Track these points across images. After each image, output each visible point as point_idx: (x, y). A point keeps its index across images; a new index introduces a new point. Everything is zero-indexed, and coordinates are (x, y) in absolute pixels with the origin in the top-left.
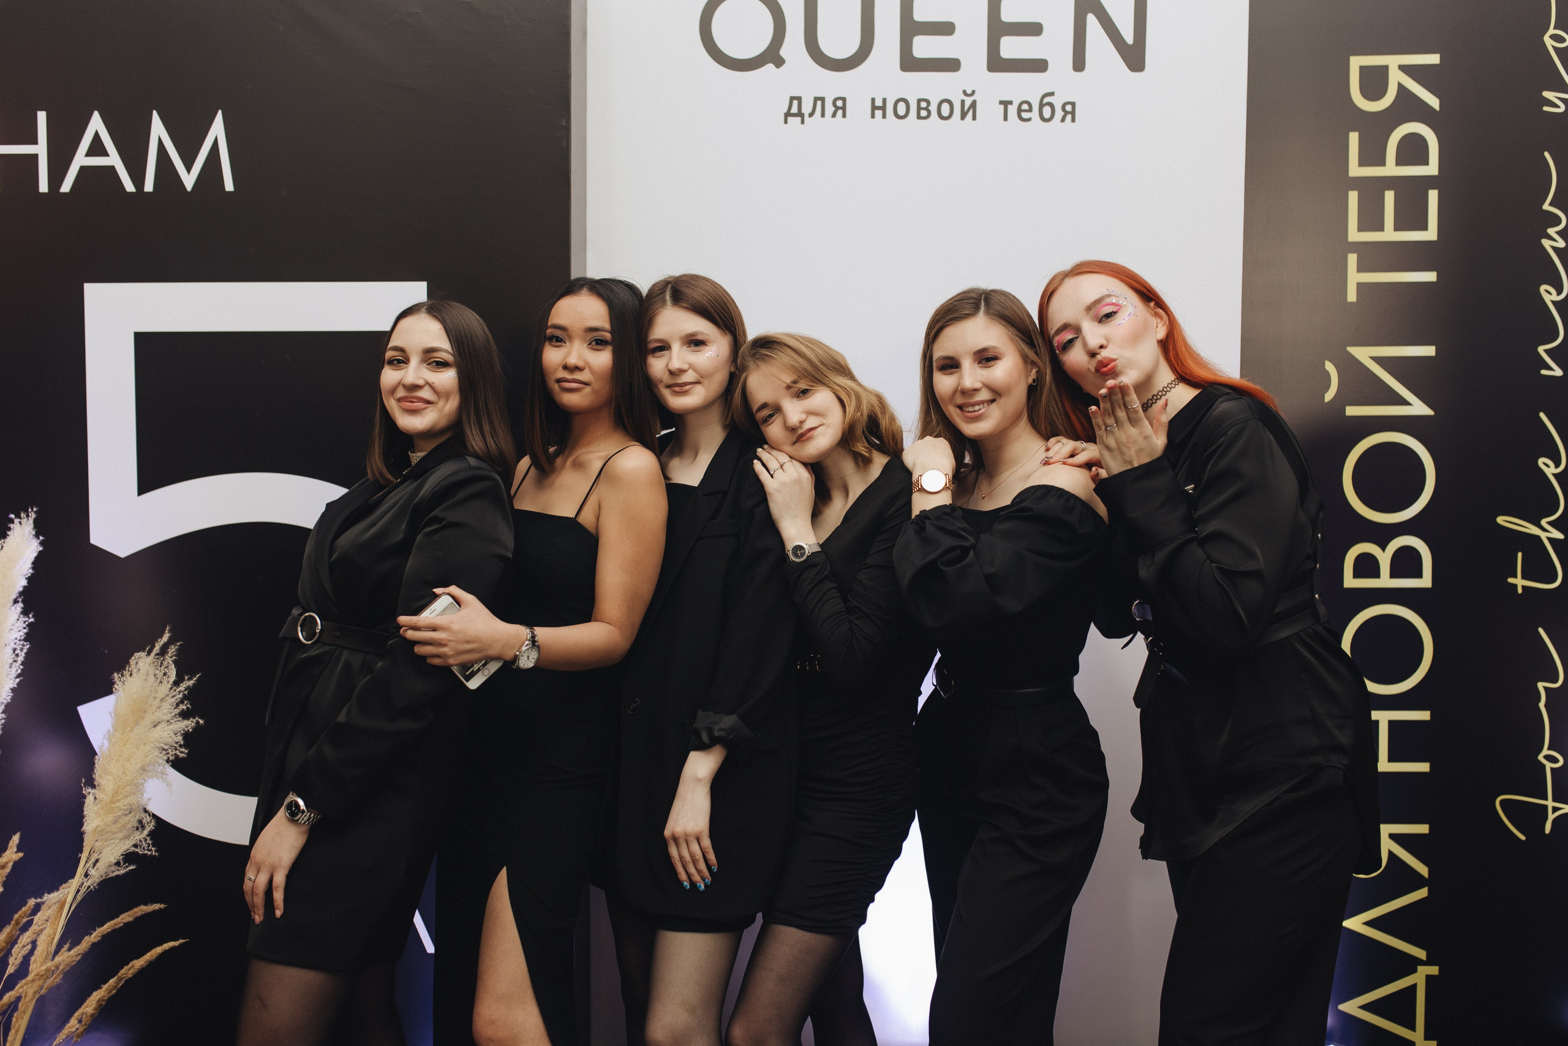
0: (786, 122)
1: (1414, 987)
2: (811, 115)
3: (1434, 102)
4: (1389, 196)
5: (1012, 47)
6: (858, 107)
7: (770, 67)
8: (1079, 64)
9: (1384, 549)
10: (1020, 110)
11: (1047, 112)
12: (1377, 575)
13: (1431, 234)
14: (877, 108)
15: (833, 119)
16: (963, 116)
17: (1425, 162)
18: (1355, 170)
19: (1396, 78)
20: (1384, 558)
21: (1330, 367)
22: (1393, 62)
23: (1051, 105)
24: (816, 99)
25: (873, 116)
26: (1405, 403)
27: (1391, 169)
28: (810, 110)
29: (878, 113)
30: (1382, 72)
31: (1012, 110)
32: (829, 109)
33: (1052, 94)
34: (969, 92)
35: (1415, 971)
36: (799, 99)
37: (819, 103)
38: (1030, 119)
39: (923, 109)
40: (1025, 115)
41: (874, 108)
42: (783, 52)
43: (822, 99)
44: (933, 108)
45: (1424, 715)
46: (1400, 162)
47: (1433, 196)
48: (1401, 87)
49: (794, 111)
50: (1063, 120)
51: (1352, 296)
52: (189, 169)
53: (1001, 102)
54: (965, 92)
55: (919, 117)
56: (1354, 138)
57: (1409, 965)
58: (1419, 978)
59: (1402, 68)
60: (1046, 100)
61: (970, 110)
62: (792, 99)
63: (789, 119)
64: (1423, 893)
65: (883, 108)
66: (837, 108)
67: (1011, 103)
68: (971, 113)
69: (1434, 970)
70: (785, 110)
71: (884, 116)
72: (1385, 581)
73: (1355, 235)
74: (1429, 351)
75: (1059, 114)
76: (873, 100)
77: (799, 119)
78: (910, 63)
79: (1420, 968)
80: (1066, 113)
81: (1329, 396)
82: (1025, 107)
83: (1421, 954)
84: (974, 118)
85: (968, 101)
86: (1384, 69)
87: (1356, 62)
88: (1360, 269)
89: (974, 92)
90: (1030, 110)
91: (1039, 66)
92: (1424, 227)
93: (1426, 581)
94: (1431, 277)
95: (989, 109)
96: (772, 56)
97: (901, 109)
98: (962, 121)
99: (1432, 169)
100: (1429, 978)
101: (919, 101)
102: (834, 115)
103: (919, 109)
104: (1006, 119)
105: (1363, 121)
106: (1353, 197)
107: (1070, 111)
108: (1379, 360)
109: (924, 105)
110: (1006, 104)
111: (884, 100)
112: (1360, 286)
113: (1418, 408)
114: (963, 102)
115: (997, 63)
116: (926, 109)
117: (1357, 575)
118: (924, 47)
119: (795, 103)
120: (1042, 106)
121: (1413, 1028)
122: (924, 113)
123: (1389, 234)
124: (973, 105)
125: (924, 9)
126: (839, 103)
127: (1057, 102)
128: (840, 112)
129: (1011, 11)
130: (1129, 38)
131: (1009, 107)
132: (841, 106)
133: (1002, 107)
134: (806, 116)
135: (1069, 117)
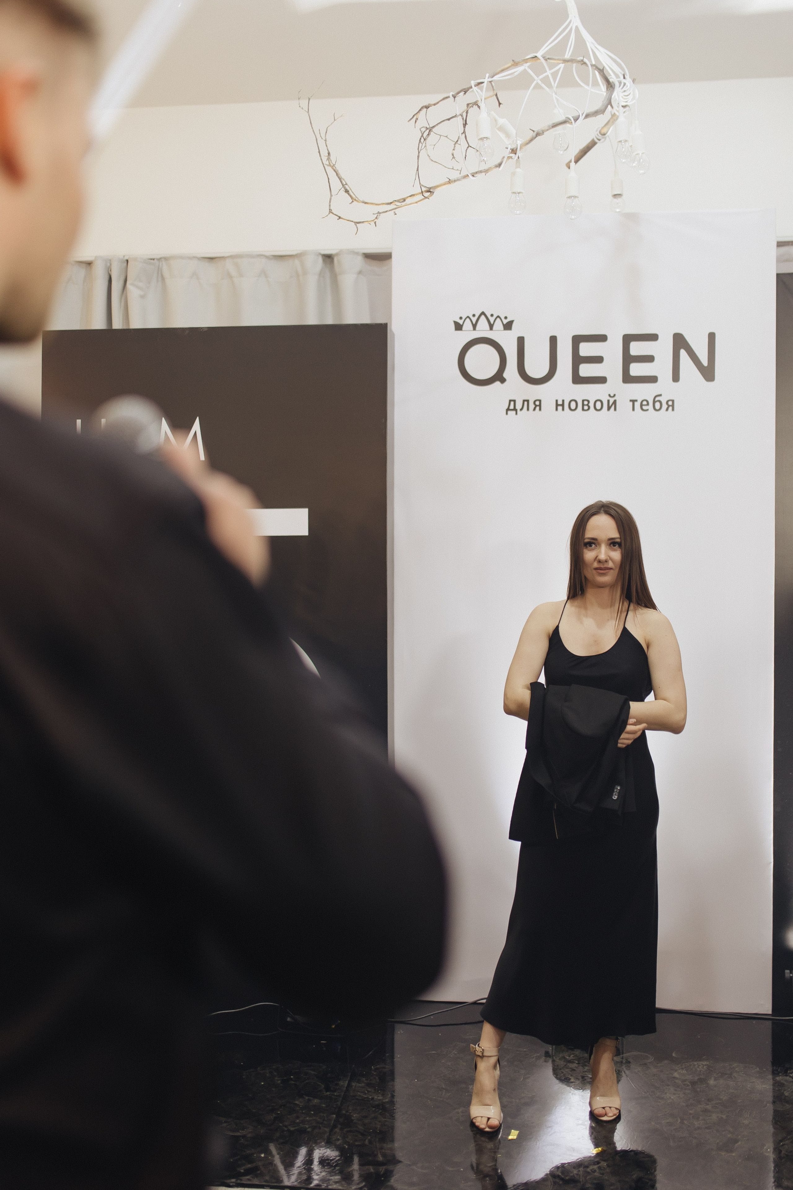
0: (507, 414)
2: (521, 409)
5: (636, 369)
6: (548, 405)
7: (498, 383)
8: (676, 377)
10: (641, 405)
11: (657, 405)
14: (559, 405)
15: (534, 412)
16: (609, 408)
23: (660, 402)
24: (524, 401)
25: (557, 409)
28: (521, 407)
29: (560, 408)
31: (637, 405)
32: (532, 406)
33: (660, 395)
34: (612, 395)
36: (514, 401)
37: (526, 403)
38: (647, 410)
39: (586, 405)
40: (644, 408)
41: (557, 405)
42: (505, 375)
43: (528, 401)
44: (591, 405)
49: (512, 407)
50: (667, 410)
53: (631, 401)
54: (610, 395)
55: (583, 410)
60: (657, 399)
61: (613, 405)
62: (510, 401)
63: (509, 412)
65: (563, 405)
66: (536, 406)
67: (636, 401)
68: (613, 407)
70: (507, 407)
71: (563, 409)
75: (665, 406)
76: (557, 401)
77: (514, 412)
78: (577, 379)
80: (669, 406)
82: (645, 403)
84: (615, 409)
85: (612, 400)
89: (615, 395)
90: (648, 404)
91: (653, 379)
95: (624, 404)
96: (499, 377)
97: (573, 405)
98: (608, 412)
102: (534, 409)
103: (583, 405)
104: (633, 409)
107: (671, 404)
109: (586, 403)
110: (633, 401)
111: (563, 401)
114: (608, 401)
115: (628, 378)
116: (588, 405)
118: (585, 370)
119: (512, 403)
120: (654, 402)
122: (586, 408)
124: (615, 402)
125: (586, 349)
126: (537, 403)
127: (664, 400)
128: (538, 408)
129: (636, 349)
130: (705, 363)
131: (636, 403)
132: (538, 404)
133: (631, 403)
134: (518, 411)
135: (671, 408)
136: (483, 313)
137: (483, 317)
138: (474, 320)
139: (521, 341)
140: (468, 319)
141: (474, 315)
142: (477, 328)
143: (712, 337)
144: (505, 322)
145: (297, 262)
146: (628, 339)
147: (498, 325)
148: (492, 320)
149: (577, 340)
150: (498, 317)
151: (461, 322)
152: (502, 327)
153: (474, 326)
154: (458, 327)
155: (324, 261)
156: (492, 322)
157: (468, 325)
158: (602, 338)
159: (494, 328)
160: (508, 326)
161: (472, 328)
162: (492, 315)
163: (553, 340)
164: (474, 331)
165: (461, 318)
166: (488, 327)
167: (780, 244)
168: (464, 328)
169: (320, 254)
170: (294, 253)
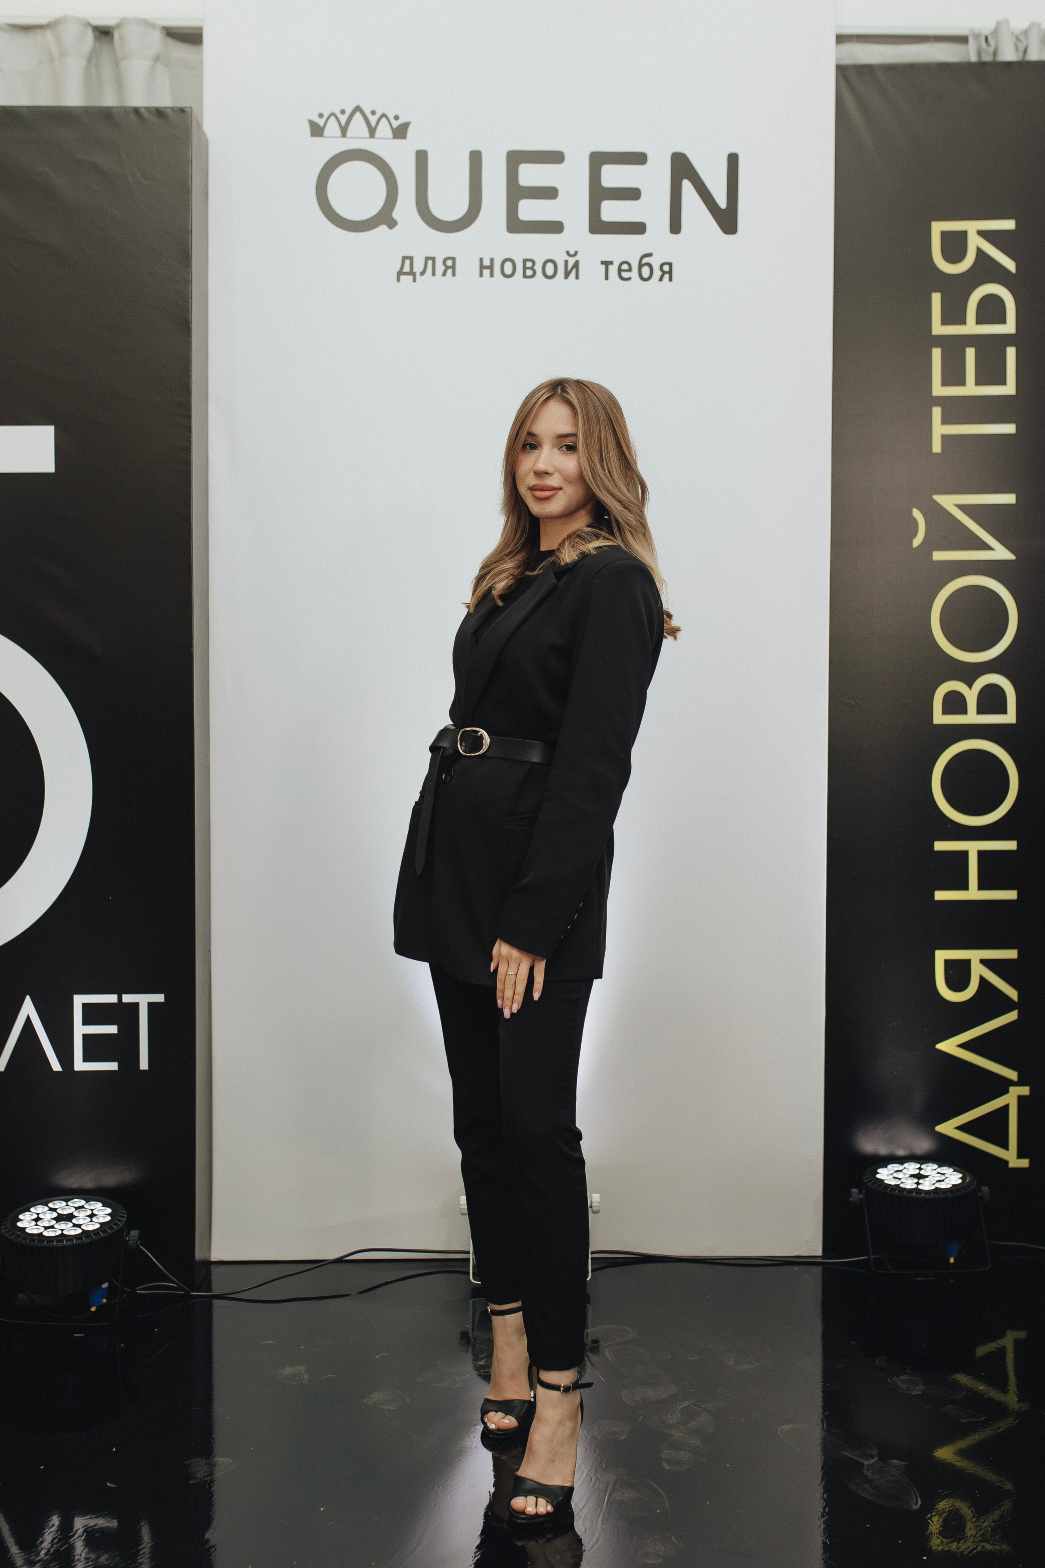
0: (398, 280)
1: (1006, 1107)
2: (422, 273)
3: (1010, 265)
4: (970, 353)
5: (611, 211)
6: (467, 267)
7: (383, 228)
8: (675, 227)
9: (970, 687)
10: (620, 270)
11: (646, 271)
12: (963, 711)
13: (1009, 388)
14: (485, 268)
15: (443, 277)
16: (567, 275)
17: (1003, 320)
18: (938, 329)
19: (975, 242)
20: (971, 696)
21: (917, 514)
22: (971, 227)
23: (650, 265)
24: (427, 259)
25: (481, 275)
26: (987, 547)
27: (971, 327)
28: (421, 270)
29: (487, 272)
30: (962, 236)
31: (613, 270)
32: (440, 268)
33: (650, 255)
34: (572, 253)
35: (1007, 1092)
36: (411, 259)
37: (430, 262)
38: (629, 279)
39: (529, 268)
40: (625, 275)
41: (482, 267)
42: (396, 215)
43: (433, 259)
44: (538, 268)
45: (1011, 845)
46: (979, 321)
47: (1011, 353)
48: (980, 252)
49: (406, 270)
50: (661, 279)
51: (937, 448)
53: (603, 263)
54: (568, 253)
55: (525, 276)
56: (936, 299)
57: (1001, 1086)
58: (1010, 1099)
59: (982, 233)
60: (645, 260)
61: (573, 270)
62: (404, 258)
63: (402, 277)
64: (1012, 1016)
65: (491, 267)
66: (447, 268)
67: (611, 263)
68: (574, 271)
69: (1025, 1091)
70: (398, 269)
71: (492, 275)
72: (972, 717)
73: (938, 390)
74: (1009, 499)
75: (657, 273)
76: (481, 260)
77: (411, 277)
78: (515, 225)
79: (1012, 1089)
80: (664, 273)
81: (917, 542)
82: (625, 267)
83: (1012, 1075)
84: (577, 277)
85: (571, 261)
86: (963, 234)
87: (938, 228)
88: (944, 422)
89: (576, 253)
90: (630, 270)
91: (638, 228)
92: (1003, 382)
93: (1010, 717)
94: (1009, 429)
95: (591, 268)
96: (385, 218)
97: (507, 268)
98: (566, 280)
99: (1009, 327)
100: (1020, 1098)
101: (525, 261)
102: (444, 274)
103: (525, 268)
104: (607, 278)
105: (945, 283)
106: (937, 354)
107: (668, 270)
108: (962, 508)
109: (529, 264)
110: (607, 264)
111: (492, 260)
112: (945, 438)
113: (1001, 553)
114: (566, 262)
115: (598, 226)
116: (532, 268)
117: (946, 711)
118: (529, 210)
119: (407, 262)
120: (641, 266)
121: (1005, 1146)
122: (529, 272)
123: (971, 389)
124: (576, 265)
125: (529, 175)
126: (449, 263)
127: (655, 262)
128: (450, 271)
129: (612, 176)
130: (722, 203)
131: (610, 267)
132: (450, 266)
133: (604, 266)
134: (418, 275)
135: (667, 276)
136: (358, 109)
137: (358, 115)
138: (343, 119)
139: (422, 158)
140: (333, 118)
141: (343, 112)
142: (349, 133)
143: (733, 161)
144: (395, 124)
145: (49, 35)
146: (598, 160)
147: (384, 130)
148: (373, 120)
149: (515, 159)
150: (384, 115)
151: (321, 122)
152: (390, 135)
153: (344, 131)
154: (317, 130)
155: (96, 38)
156: (373, 124)
157: (332, 128)
158: (556, 157)
159: (377, 135)
160: (400, 132)
161: (338, 133)
162: (373, 113)
163: (476, 158)
164: (344, 139)
165: (321, 116)
166: (366, 133)
167: (841, 39)
168: (326, 132)
169: (89, 24)
170: (44, 22)
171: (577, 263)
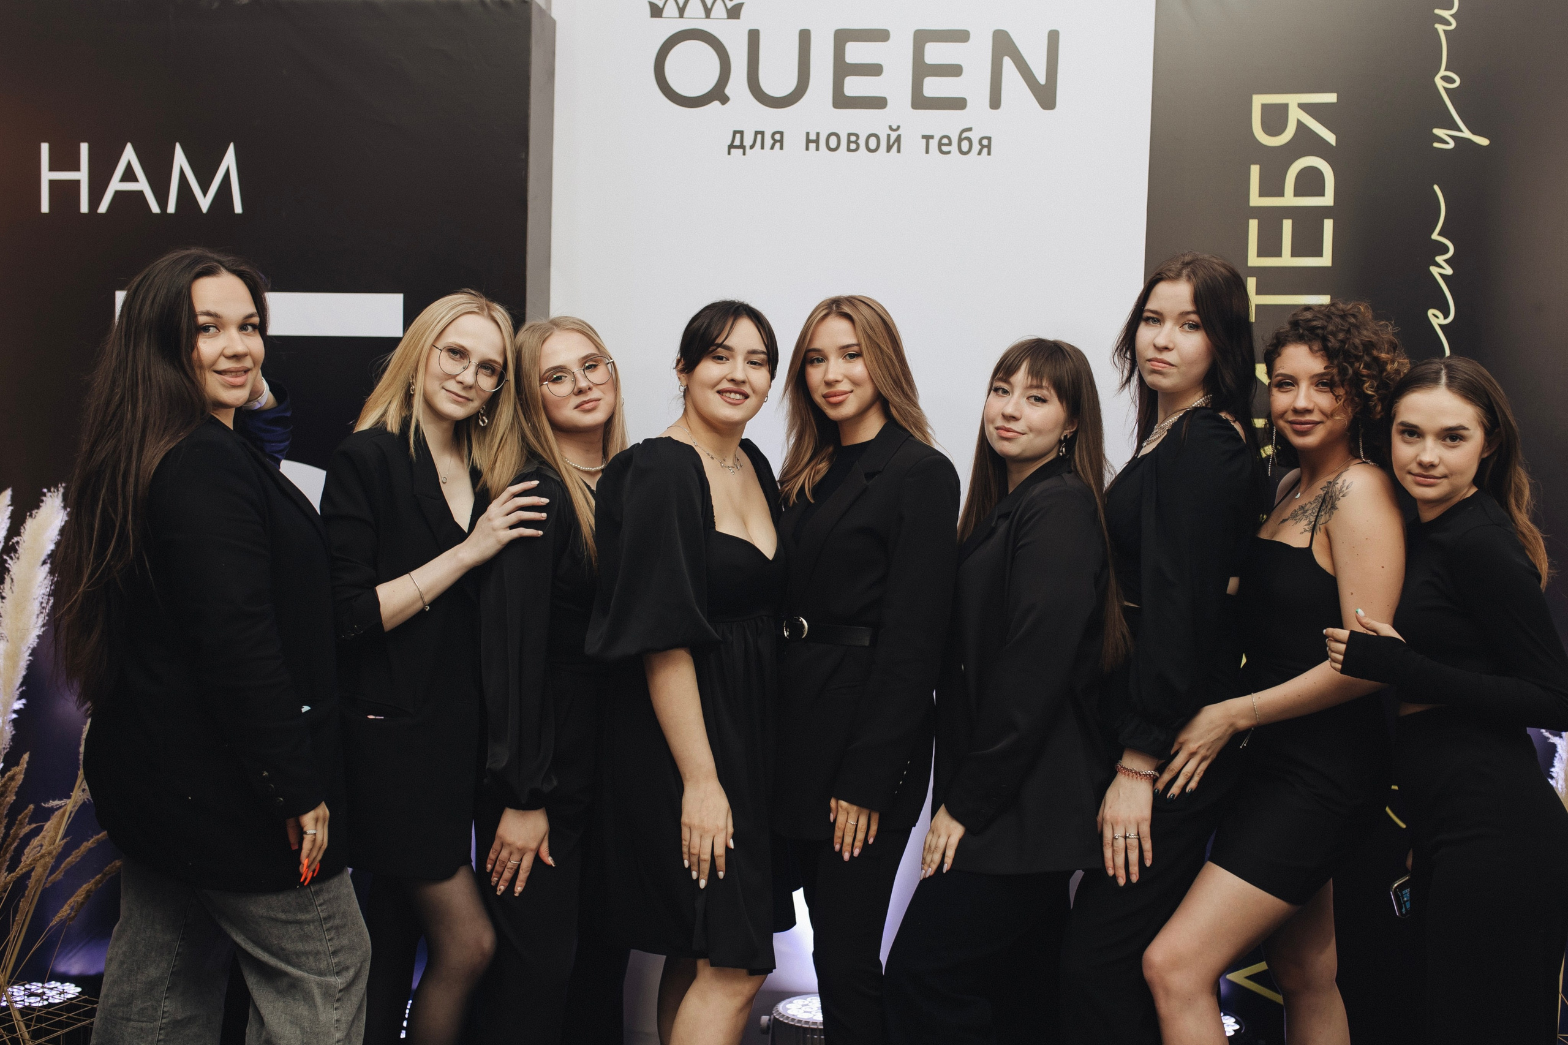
0: (729, 153)
2: (752, 147)
3: (1330, 138)
4: (1287, 225)
5: (933, 87)
6: (794, 141)
7: (716, 103)
8: (995, 102)
10: (940, 144)
11: (965, 145)
13: (1325, 260)
14: (811, 141)
15: (771, 151)
16: (889, 149)
17: (1321, 193)
18: (1256, 200)
19: (1295, 115)
22: (1292, 100)
23: (969, 140)
24: (757, 133)
25: (807, 149)
27: (1289, 199)
28: (751, 143)
29: (812, 146)
30: (1283, 109)
31: (934, 144)
32: (768, 142)
33: (970, 129)
34: (894, 127)
36: (741, 133)
37: (759, 136)
38: (949, 153)
39: (853, 142)
40: (944, 148)
41: (808, 141)
42: (728, 91)
43: (762, 133)
44: (862, 142)
47: (1328, 225)
48: (1300, 125)
49: (737, 144)
50: (980, 153)
52: (205, 192)
53: (924, 137)
54: (890, 128)
55: (849, 150)
56: (1255, 170)
59: (1302, 106)
60: (964, 135)
61: (895, 144)
62: (735, 132)
63: (732, 150)
65: (817, 141)
66: (775, 141)
67: (932, 137)
68: (896, 145)
70: (729, 143)
71: (817, 149)
73: (1254, 260)
75: (976, 147)
76: (808, 134)
77: (741, 151)
78: (841, 101)
80: (983, 147)
82: (945, 141)
84: (899, 151)
85: (894, 136)
86: (1285, 107)
87: (1258, 101)
88: (1260, 292)
89: (898, 127)
90: (950, 144)
91: (958, 104)
92: (1319, 253)
95: (912, 142)
96: (718, 94)
97: (832, 142)
98: (888, 153)
99: (1328, 199)
101: (849, 135)
102: (772, 148)
103: (849, 142)
104: (927, 152)
105: (1263, 154)
106: (1253, 225)
107: (986, 145)
109: (853, 138)
110: (928, 138)
111: (818, 134)
112: (1261, 308)
114: (889, 136)
115: (920, 101)
116: (856, 142)
118: (854, 86)
119: (738, 136)
120: (960, 140)
122: (853, 146)
123: (1287, 260)
124: (898, 139)
125: (856, 53)
126: (777, 137)
127: (975, 136)
128: (777, 145)
129: (935, 53)
130: (1041, 79)
131: (931, 141)
132: (778, 139)
133: (925, 140)
134: (748, 148)
135: (985, 150)
138: (681, 2)
139: (754, 37)
140: (671, 1)
142: (686, 14)
143: (1053, 38)
144: (730, 5)
146: (922, 38)
147: (719, 11)
148: (709, 2)
149: (842, 37)
151: (661, 4)
152: (725, 15)
153: (682, 11)
154: (656, 11)
156: (709, 5)
157: (671, 10)
158: (881, 35)
159: (712, 15)
160: (734, 13)
161: (676, 14)
163: (805, 37)
164: (681, 19)
166: (702, 14)
168: (665, 13)
171: (899, 137)
